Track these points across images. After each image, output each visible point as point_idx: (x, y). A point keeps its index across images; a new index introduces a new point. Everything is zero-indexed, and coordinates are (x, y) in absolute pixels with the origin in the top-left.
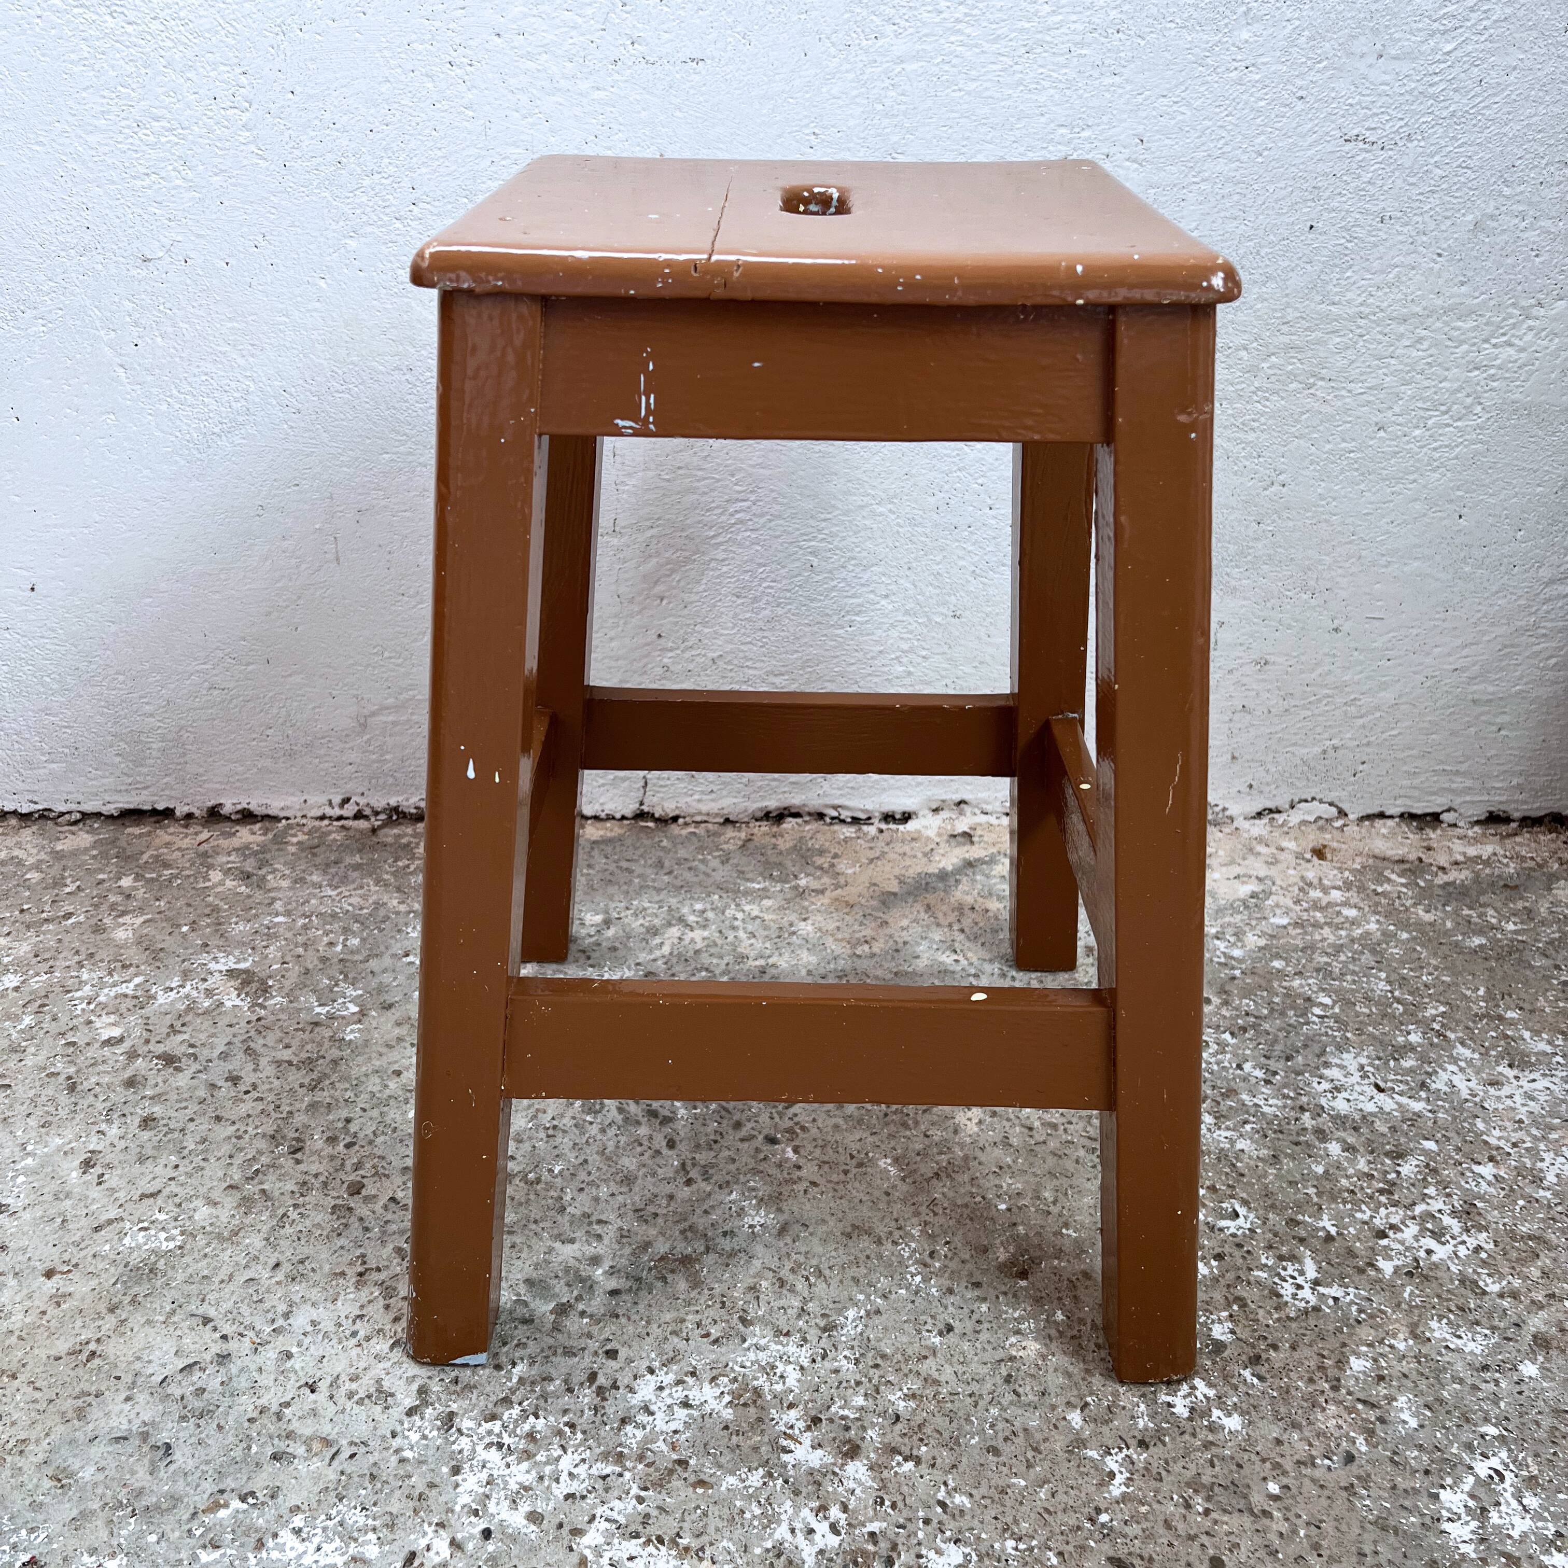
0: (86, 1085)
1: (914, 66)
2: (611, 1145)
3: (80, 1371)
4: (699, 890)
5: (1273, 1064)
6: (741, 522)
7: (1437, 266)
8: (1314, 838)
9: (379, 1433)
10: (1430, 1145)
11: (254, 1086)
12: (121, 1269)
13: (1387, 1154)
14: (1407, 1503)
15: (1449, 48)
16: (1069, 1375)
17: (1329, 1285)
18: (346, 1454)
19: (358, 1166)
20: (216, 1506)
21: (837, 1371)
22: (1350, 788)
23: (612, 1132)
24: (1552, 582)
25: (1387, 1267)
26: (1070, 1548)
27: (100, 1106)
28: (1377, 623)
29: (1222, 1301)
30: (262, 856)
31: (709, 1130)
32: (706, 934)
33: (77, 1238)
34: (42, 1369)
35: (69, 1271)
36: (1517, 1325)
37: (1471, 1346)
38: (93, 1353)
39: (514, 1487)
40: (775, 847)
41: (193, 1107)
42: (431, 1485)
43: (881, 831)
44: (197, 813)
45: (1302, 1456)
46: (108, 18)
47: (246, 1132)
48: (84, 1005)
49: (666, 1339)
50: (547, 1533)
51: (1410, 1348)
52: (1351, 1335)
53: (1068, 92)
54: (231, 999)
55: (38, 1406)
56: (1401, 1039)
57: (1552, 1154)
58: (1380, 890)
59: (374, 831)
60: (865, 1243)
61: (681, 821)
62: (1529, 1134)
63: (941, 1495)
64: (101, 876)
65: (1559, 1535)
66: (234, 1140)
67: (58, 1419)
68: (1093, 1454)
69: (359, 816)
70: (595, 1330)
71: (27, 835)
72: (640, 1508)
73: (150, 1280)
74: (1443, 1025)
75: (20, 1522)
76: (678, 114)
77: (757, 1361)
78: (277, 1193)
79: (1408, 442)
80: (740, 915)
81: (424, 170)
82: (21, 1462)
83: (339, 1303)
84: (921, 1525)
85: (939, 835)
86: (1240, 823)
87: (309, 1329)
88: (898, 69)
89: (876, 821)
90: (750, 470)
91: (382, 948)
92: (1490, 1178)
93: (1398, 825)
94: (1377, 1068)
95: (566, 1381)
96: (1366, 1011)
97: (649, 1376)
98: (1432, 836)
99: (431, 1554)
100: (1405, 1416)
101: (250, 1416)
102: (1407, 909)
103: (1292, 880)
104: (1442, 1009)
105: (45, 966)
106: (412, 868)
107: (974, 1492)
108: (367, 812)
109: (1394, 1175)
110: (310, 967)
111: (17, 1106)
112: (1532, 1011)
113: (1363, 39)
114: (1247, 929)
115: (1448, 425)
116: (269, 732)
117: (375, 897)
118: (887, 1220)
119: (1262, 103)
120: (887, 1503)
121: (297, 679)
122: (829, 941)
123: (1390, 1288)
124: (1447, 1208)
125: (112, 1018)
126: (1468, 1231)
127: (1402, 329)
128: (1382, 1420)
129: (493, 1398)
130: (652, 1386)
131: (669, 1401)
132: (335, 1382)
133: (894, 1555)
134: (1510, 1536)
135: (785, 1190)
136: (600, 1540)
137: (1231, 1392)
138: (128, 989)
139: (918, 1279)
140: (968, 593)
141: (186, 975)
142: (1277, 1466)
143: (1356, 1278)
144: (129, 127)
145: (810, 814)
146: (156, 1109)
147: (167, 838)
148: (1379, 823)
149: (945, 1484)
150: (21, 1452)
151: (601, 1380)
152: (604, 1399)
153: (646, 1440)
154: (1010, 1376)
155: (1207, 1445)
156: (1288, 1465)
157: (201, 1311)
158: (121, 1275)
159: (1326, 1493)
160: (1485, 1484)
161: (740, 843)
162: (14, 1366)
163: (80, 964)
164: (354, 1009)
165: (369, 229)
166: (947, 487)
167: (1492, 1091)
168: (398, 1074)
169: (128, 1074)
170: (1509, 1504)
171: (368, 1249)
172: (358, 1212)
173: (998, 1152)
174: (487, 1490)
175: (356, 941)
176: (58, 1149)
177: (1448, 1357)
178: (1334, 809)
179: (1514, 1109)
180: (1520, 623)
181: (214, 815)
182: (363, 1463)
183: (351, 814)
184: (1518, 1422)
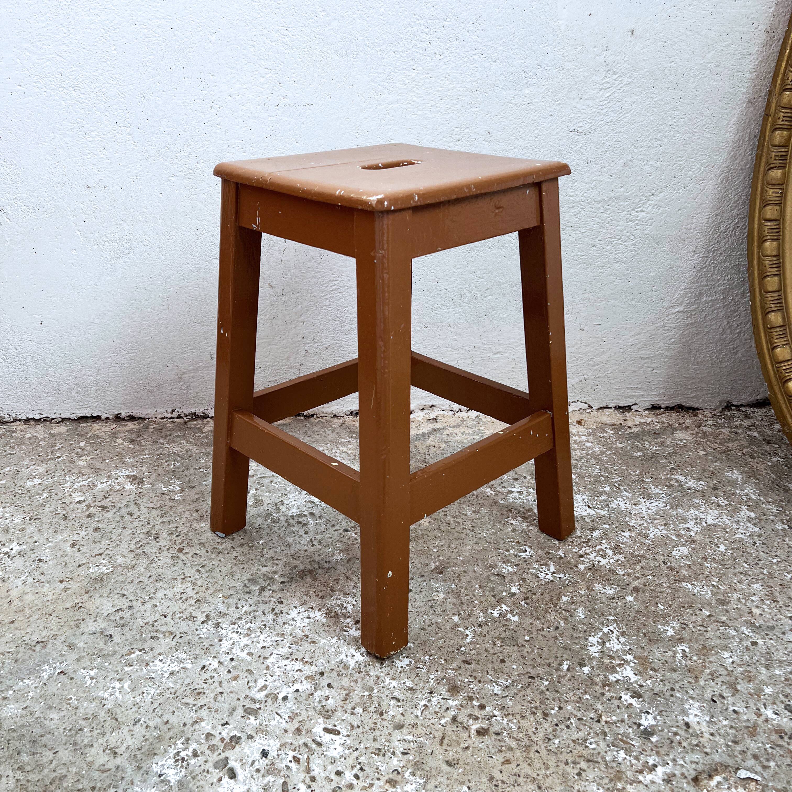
0: (71, 517)
1: (396, 105)
2: (282, 534)
3: (76, 613)
4: (321, 442)
6: (335, 290)
7: (611, 181)
8: (578, 416)
9: (191, 630)
10: (607, 526)
11: (139, 516)
12: (89, 579)
13: (588, 530)
14: (576, 641)
15: (607, 95)
16: (455, 605)
17: (559, 574)
18: (179, 636)
19: (181, 543)
20: (130, 653)
22: (593, 396)
23: (282, 529)
24: (669, 307)
25: (582, 567)
26: (449, 658)
27: (77, 525)
28: (598, 326)
29: (517, 579)
30: (139, 433)
31: (322, 528)
33: (71, 569)
34: (61, 612)
35: (69, 581)
36: (628, 584)
37: (609, 592)
38: (80, 607)
39: (242, 645)
41: (114, 524)
42: (211, 645)
44: (111, 417)
45: (539, 628)
47: (136, 532)
48: (68, 489)
49: (302, 597)
50: (255, 659)
51: (586, 593)
52: (564, 589)
53: (458, 115)
54: (128, 486)
55: (60, 624)
56: (601, 490)
57: (654, 528)
58: (602, 435)
59: (185, 423)
61: (315, 416)
62: (646, 521)
64: (71, 442)
65: (631, 649)
66: (131, 535)
67: (68, 628)
68: (461, 629)
69: (179, 417)
70: (274, 595)
71: (39, 427)
72: (290, 650)
73: (101, 582)
74: (619, 484)
75: (56, 660)
76: (303, 126)
77: (336, 603)
78: (149, 553)
79: (605, 252)
80: (338, 451)
81: (201, 150)
82: (55, 642)
83: (175, 589)
85: (423, 419)
87: (164, 597)
88: (390, 106)
90: (338, 268)
91: (190, 466)
92: (628, 537)
93: (614, 411)
94: (590, 500)
95: (263, 612)
96: (590, 480)
97: (295, 609)
98: (628, 415)
99: (211, 666)
100: (580, 615)
101: (141, 625)
102: (612, 443)
104: (620, 478)
105: (51, 476)
106: (202, 436)
107: (415, 642)
108: (183, 415)
109: (590, 537)
110: (160, 473)
111: (44, 525)
112: (656, 479)
113: (573, 92)
115: (621, 244)
116: (141, 382)
117: (186, 448)
119: (535, 118)
121: (151, 359)
123: (582, 574)
124: (608, 547)
125: (80, 494)
126: (615, 554)
127: (599, 206)
128: (571, 616)
129: (235, 618)
130: (296, 612)
131: (302, 617)
132: (174, 614)
134: (612, 650)
135: (351, 547)
136: (274, 661)
137: (515, 609)
138: (86, 483)
140: (430, 317)
141: (109, 477)
142: (529, 631)
143: (569, 571)
144: (82, 135)
146: (99, 525)
147: (98, 427)
148: (605, 410)
150: (55, 639)
151: (276, 611)
152: (277, 617)
153: (292, 629)
154: (432, 605)
155: (504, 625)
156: (534, 630)
157: (121, 592)
158: (89, 581)
159: (546, 639)
160: (606, 635)
161: (340, 424)
162: (50, 612)
163: (65, 475)
164: (178, 488)
165: (179, 173)
167: (634, 507)
168: (197, 511)
169: (87, 513)
170: (613, 640)
171: (186, 571)
172: (182, 558)
173: (436, 532)
174: (232, 646)
175: (179, 464)
176: (61, 540)
177: (600, 595)
178: (587, 405)
179: (642, 513)
180: (657, 325)
181: (118, 418)
182: (185, 639)
183: (175, 416)
184: (622, 615)
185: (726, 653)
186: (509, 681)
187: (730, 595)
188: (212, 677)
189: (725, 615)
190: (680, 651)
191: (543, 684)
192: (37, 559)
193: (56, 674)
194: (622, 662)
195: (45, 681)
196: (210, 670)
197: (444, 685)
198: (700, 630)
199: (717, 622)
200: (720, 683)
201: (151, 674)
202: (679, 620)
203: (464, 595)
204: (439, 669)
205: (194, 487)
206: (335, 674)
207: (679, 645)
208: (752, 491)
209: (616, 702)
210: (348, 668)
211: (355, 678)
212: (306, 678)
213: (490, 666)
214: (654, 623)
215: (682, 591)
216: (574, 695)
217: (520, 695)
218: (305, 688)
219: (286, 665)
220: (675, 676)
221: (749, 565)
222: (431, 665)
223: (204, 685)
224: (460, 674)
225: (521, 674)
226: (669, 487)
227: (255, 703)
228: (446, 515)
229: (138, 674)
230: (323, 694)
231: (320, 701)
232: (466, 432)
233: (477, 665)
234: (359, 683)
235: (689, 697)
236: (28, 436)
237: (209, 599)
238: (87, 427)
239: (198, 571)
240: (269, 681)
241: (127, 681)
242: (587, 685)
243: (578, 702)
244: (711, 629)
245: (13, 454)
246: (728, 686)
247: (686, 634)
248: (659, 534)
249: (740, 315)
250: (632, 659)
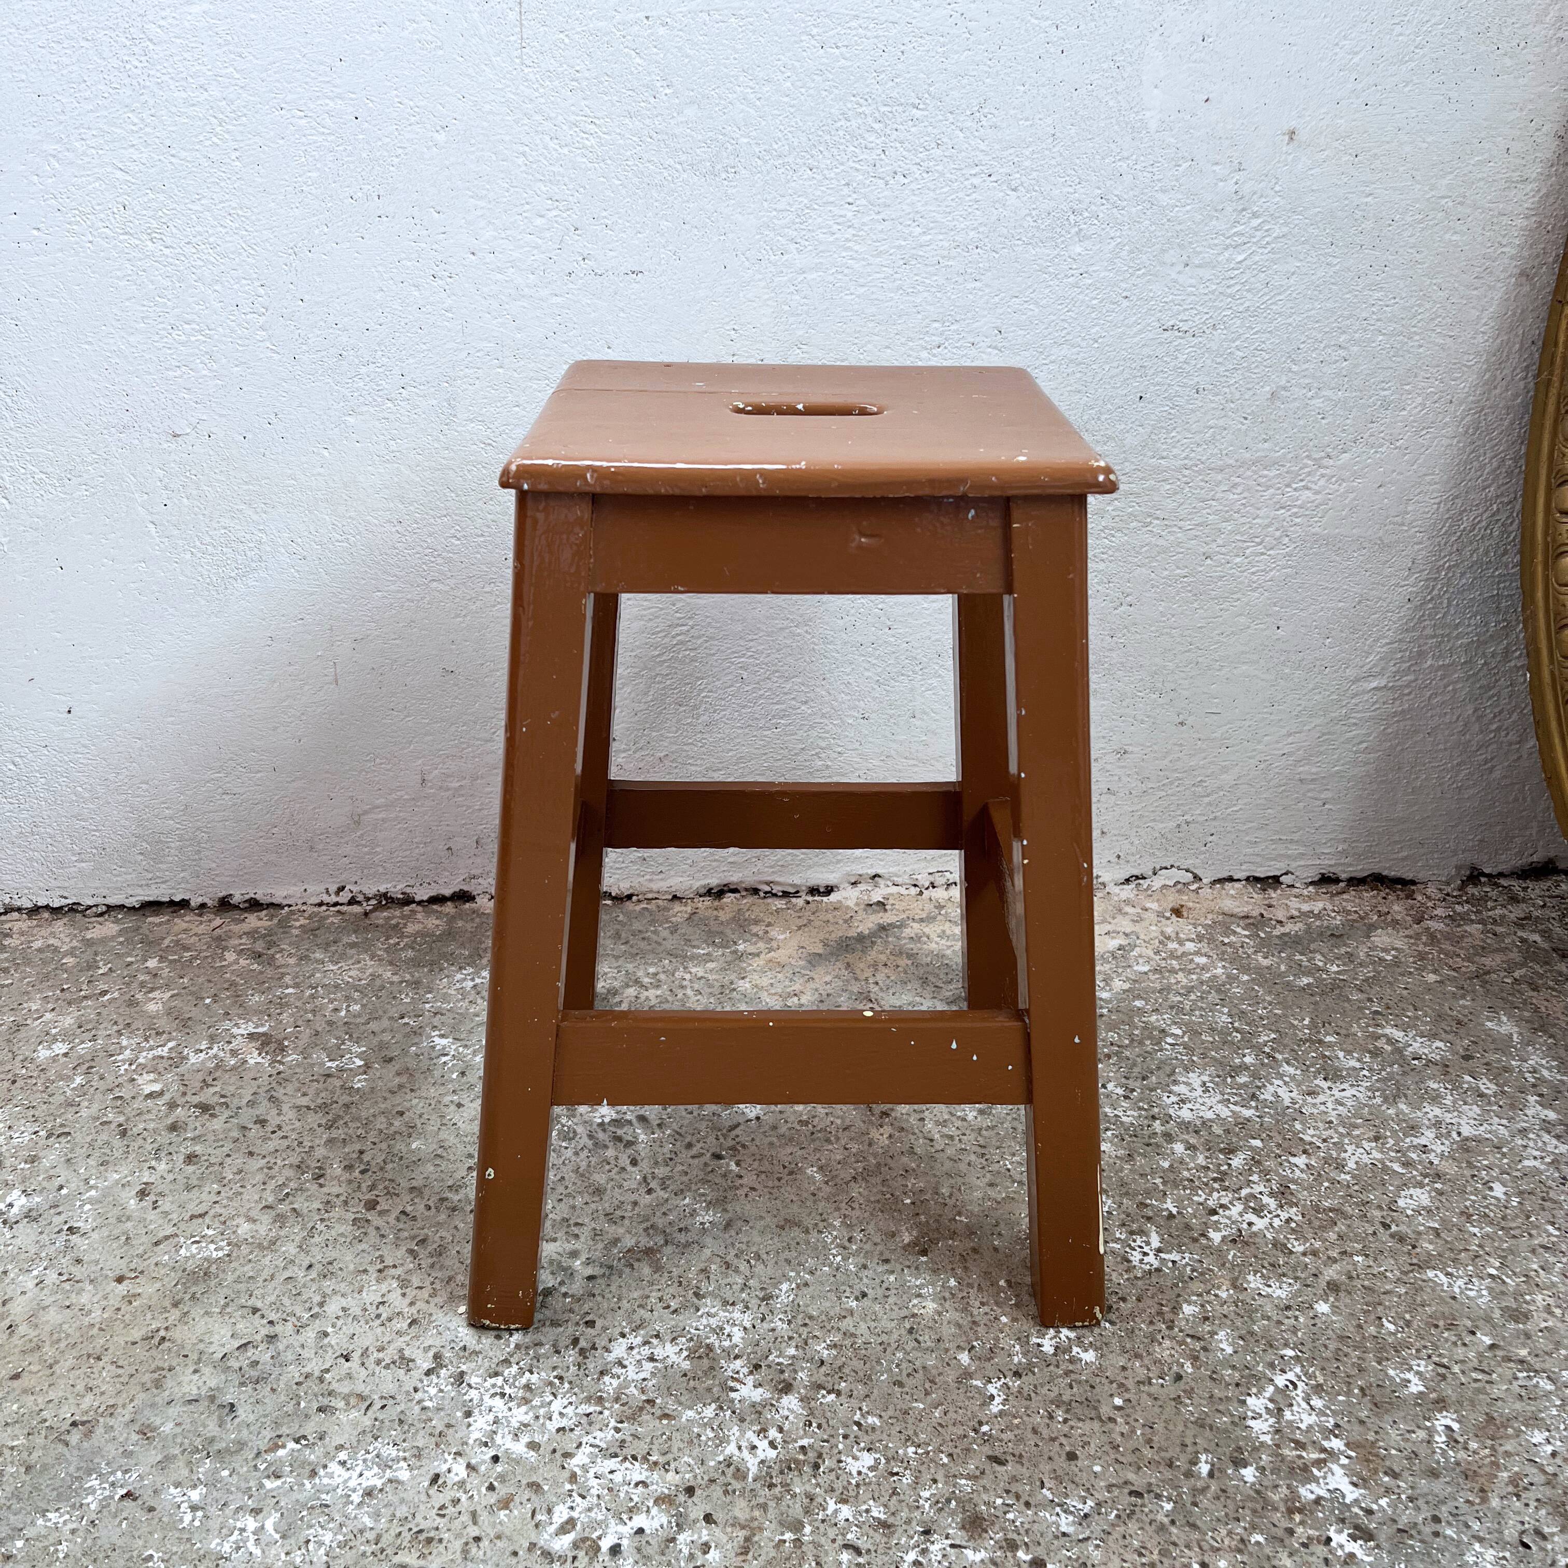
0: (135, 1131)
1: (814, 275)
3: (154, 1352)
4: (652, 956)
5: (1132, 1084)
6: (681, 643)
7: (1244, 427)
8: (1173, 899)
9: (404, 1389)
10: (1257, 1143)
11: (280, 1127)
12: (180, 1274)
13: (1221, 1151)
14: (1221, 1408)
15: (1240, 258)
16: (959, 1326)
17: (1170, 1252)
18: (378, 1404)
19: (372, 1187)
20: (276, 1447)
21: (773, 1330)
22: (1203, 857)
23: (583, 1155)
24: (1356, 680)
25: (1216, 1237)
26: (958, 1451)
27: (149, 1147)
28: (1215, 717)
30: (270, 938)
31: (665, 1150)
32: (659, 992)
33: (140, 1251)
34: (122, 1351)
35: (136, 1277)
36: (1315, 1275)
37: (1279, 1292)
38: (163, 1339)
39: (515, 1424)
40: (716, 918)
41: (229, 1145)
42: (449, 1426)
43: (808, 903)
44: (210, 903)
45: (1142, 1377)
46: (149, 243)
47: (275, 1163)
48: (126, 1066)
49: (634, 1311)
50: (544, 1457)
51: (1230, 1296)
52: (1184, 1288)
53: (939, 295)
54: (254, 1058)
55: (122, 1380)
56: (1237, 1061)
57: (1353, 1147)
58: (1226, 940)
59: (366, 914)
60: (796, 1232)
61: (634, 898)
62: (1336, 1132)
63: (857, 1417)
64: (129, 959)
65: (1337, 1426)
66: (265, 1170)
67: (139, 1388)
68: (978, 1383)
69: (352, 902)
70: (576, 1307)
71: (59, 925)
72: (617, 1436)
73: (205, 1281)
74: (1273, 1049)
75: (115, 1466)
76: (622, 315)
77: (709, 1325)
78: (305, 1211)
79: (1232, 568)
80: (688, 976)
81: (411, 361)
82: (112, 1422)
83: (364, 1294)
84: (841, 1439)
85: (857, 904)
86: (1111, 888)
87: (341, 1314)
88: (801, 278)
89: (803, 894)
91: (380, 1013)
92: (1304, 1167)
93: (1244, 887)
94: (1217, 1084)
95: (554, 1346)
96: (1211, 1039)
97: (621, 1340)
98: (1273, 895)
99: (452, 1475)
100: (1224, 1346)
101: (297, 1380)
102: (1249, 956)
103: (1154, 935)
104: (1273, 1036)
105: (89, 1035)
106: (402, 945)
107: (883, 1414)
108: (360, 898)
109: (1226, 1167)
110: (319, 1029)
111: (78, 1149)
112: (1347, 1036)
113: (1172, 252)
114: (1114, 975)
115: (1262, 554)
116: (275, 830)
117: (371, 970)
118: (813, 1214)
119: (1094, 302)
120: (814, 1425)
121: (298, 784)
122: (764, 996)
123: (1218, 1253)
124: (1266, 1191)
125: (152, 1076)
126: (1281, 1206)
127: (1219, 477)
128: (1205, 1349)
129: (495, 1360)
130: (624, 1347)
131: (638, 1357)
132: (365, 1353)
133: (820, 1461)
134: (1299, 1428)
135: (730, 1195)
136: (587, 1460)
137: (1088, 1333)
138: (164, 1051)
139: (839, 1258)
140: (874, 699)
141: (212, 1039)
142: (1121, 1385)
143: (1191, 1246)
144: (164, 329)
145: (746, 890)
146: (197, 1148)
147: (185, 925)
148: (1228, 885)
149: (860, 1409)
150: (111, 1414)
151: (583, 1343)
152: (586, 1358)
153: (620, 1387)
154: (912, 1328)
155: (1067, 1373)
156: (1130, 1384)
157: (250, 1303)
158: (180, 1278)
159: (1160, 1403)
160: (1282, 1392)
161: (686, 916)
162: (98, 1350)
163: (119, 1033)
164: (359, 1063)
165: (365, 409)
166: (853, 611)
167: (1309, 1099)
168: (401, 1114)
169: (169, 1121)
170: (1299, 1405)
171: (385, 1251)
172: (375, 1223)
173: (905, 1159)
174: (494, 1428)
175: (357, 1007)
176: (117, 1182)
177: (1260, 1301)
178: (1190, 875)
179: (1326, 1113)
180: (1333, 715)
181: (225, 905)
182: (393, 1412)
183: (345, 900)
184: (1310, 1345)
185: (1536, 1432)
186: (1090, 1503)
187: (1528, 1298)
188: (456, 1502)
189: (1524, 1345)
190: (1440, 1429)
191: (1162, 1508)
192: (66, 1227)
193: (117, 1497)
194: (1323, 1456)
195: (93, 1516)
196: (449, 1486)
197: (953, 1513)
198: (1476, 1381)
199: (1510, 1360)
200: (1533, 1504)
201: (324, 1496)
202: (1429, 1357)
203: (977, 1304)
204: (940, 1477)
205: (391, 1059)
206: (717, 1490)
207: (1438, 1416)
208: (1544, 1062)
209: (1321, 1550)
210: (745, 1477)
211: (762, 1500)
212: (656, 1502)
213: (1046, 1467)
214: (1379, 1363)
215: (1429, 1290)
216: (1230, 1533)
217: (1115, 1535)
218: (656, 1524)
219: (612, 1472)
220: (1438, 1487)
221: (1559, 1229)
222: (922, 1468)
223: (439, 1520)
224: (984, 1487)
225: (1113, 1485)
226: (1376, 1053)
227: (552, 1562)
228: (922, 1119)
229: (295, 1496)
230: (695, 1537)
231: (691, 1556)
232: (948, 932)
233: (1019, 1466)
234: (771, 1509)
235: (1473, 1537)
236: (37, 944)
237: (440, 1317)
238: (161, 924)
239: (411, 1252)
240: (578, 1509)
241: (270, 1514)
242: (1254, 1511)
243: (1240, 1551)
244: (1500, 1376)
245: (7, 986)
246: (1551, 1510)
247: (1448, 1390)
248: (1366, 1159)
249: (1498, 695)
250: (1343, 1448)
